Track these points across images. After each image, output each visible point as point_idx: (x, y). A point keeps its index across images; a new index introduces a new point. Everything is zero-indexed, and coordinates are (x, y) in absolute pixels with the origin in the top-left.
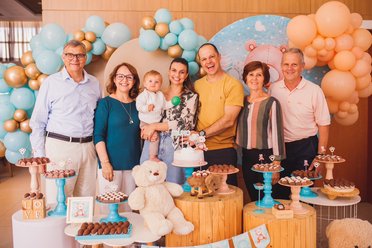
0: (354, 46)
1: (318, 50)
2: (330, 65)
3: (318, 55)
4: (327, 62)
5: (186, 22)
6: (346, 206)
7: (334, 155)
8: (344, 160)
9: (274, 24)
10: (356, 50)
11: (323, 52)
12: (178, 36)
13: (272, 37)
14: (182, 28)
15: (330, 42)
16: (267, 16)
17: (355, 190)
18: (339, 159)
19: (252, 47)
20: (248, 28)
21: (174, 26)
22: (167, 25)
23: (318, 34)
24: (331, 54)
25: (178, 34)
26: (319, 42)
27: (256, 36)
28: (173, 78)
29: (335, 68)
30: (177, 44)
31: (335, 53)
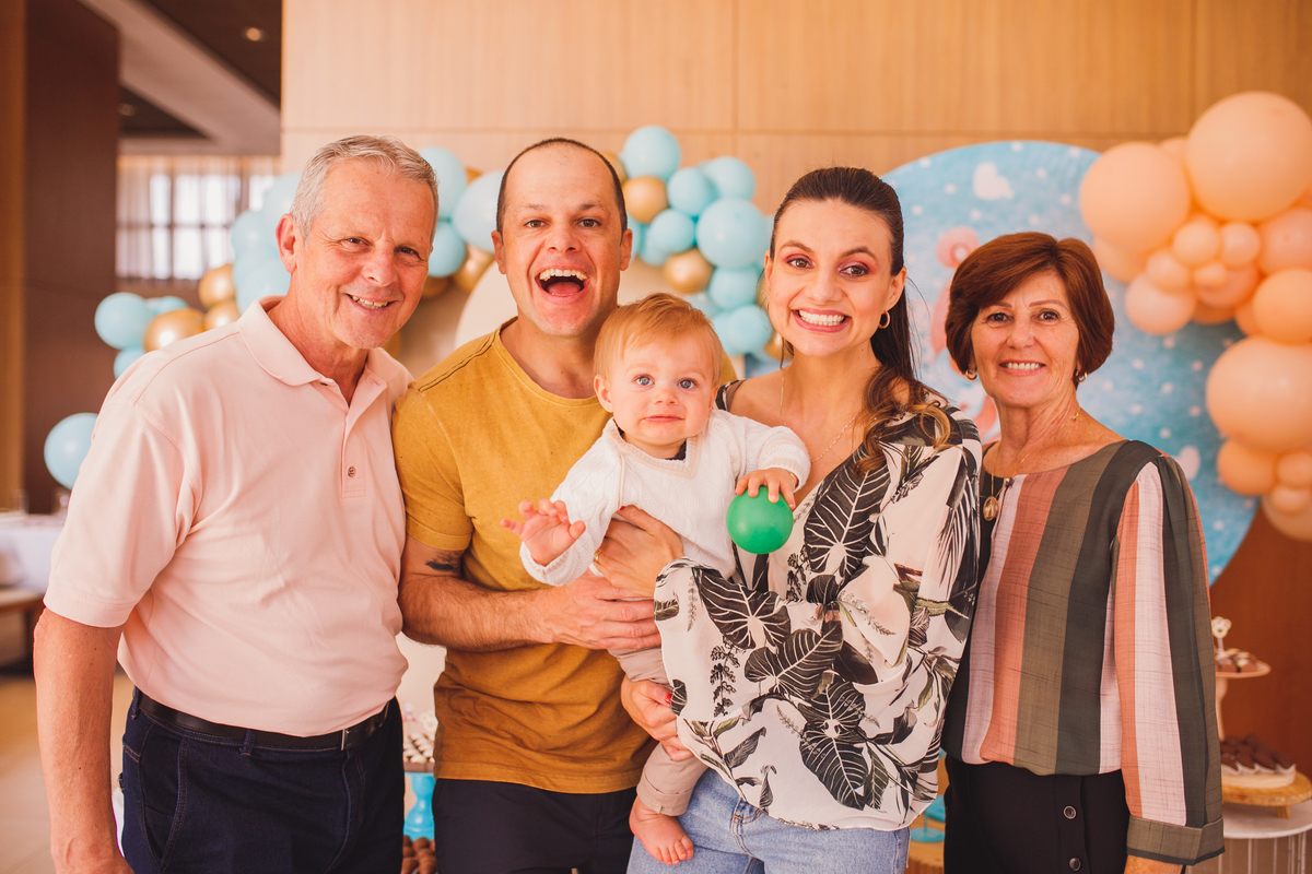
1: (1192, 267)
2: (1243, 322)
3: (1192, 286)
4: (1233, 309)
5: (727, 171)
6: (1253, 840)
7: (1226, 648)
8: (1263, 669)
9: (1041, 173)
11: (1212, 274)
12: (695, 219)
14: (712, 192)
15: (1238, 239)
16: (1017, 146)
17: (1296, 783)
18: (1242, 663)
20: (950, 189)
21: (684, 187)
22: (662, 183)
23: (1196, 209)
24: (1242, 281)
25: (695, 213)
26: (1196, 237)
27: (976, 215)
28: (797, 313)
29: (1259, 333)
30: (695, 246)
31: (1262, 276)
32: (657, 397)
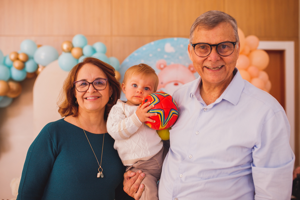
0: (250, 65)
5: (99, 45)
9: (182, 46)
10: (251, 69)
13: (180, 57)
14: (94, 51)
16: (175, 39)
19: (162, 66)
20: (159, 50)
22: (81, 49)
27: (166, 56)
32: (138, 90)
